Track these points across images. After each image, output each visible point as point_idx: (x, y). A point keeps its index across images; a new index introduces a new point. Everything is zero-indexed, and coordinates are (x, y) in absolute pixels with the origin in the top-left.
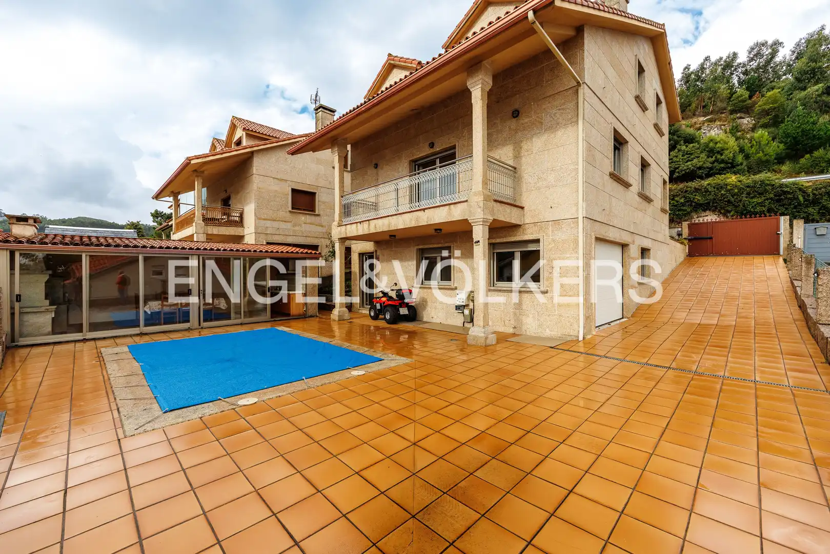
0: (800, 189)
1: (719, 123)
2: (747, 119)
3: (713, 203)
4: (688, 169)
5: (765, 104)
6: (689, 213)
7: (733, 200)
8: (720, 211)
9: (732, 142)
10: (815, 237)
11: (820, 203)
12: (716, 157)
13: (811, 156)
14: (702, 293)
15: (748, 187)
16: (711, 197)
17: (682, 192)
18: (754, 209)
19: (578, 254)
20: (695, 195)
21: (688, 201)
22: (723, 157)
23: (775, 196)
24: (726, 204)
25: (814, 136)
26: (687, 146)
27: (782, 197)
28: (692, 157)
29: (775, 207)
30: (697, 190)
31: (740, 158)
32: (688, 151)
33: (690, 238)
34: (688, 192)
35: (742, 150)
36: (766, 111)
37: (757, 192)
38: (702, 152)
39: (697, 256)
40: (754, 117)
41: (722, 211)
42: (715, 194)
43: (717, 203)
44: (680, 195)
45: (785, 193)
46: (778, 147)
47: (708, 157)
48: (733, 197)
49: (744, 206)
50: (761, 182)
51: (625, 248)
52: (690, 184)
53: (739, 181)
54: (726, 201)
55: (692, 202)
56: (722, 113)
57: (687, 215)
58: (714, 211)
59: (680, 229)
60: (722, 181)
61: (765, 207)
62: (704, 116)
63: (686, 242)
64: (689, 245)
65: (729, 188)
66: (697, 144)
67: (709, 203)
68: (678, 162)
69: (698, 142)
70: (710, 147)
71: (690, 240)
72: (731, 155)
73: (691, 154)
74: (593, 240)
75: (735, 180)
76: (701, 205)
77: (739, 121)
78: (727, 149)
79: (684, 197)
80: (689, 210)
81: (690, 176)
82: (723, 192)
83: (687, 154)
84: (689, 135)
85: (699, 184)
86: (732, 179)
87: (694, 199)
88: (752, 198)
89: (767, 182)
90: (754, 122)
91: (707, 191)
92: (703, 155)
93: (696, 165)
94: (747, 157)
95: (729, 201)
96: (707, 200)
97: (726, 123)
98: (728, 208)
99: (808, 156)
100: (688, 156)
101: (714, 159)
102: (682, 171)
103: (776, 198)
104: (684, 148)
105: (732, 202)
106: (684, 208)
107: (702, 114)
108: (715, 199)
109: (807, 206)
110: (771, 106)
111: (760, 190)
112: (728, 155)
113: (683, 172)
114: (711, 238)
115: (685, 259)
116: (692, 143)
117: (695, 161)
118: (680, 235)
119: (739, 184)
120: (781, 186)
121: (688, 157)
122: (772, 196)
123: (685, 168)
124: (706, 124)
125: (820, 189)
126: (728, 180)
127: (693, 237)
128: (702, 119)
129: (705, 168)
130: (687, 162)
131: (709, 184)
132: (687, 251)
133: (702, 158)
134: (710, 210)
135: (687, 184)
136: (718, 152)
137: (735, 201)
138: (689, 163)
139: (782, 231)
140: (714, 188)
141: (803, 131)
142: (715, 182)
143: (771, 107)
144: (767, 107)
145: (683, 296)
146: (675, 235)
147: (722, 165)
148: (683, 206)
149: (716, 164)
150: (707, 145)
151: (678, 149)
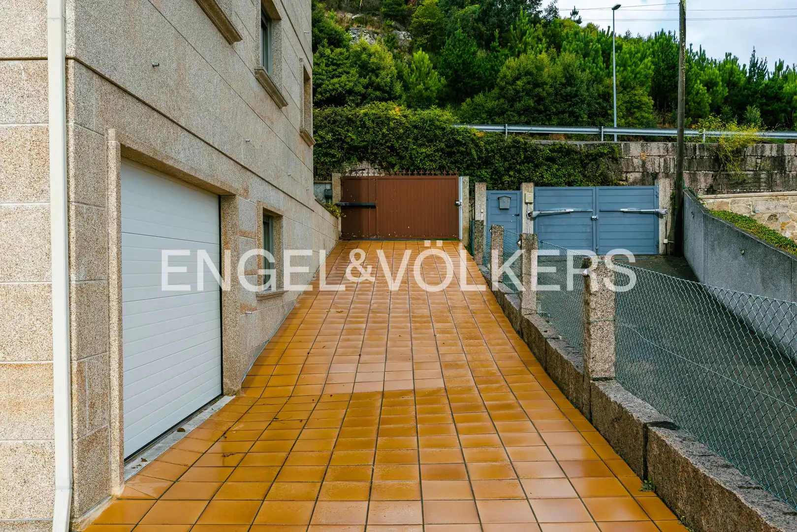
0: (472, 140)
1: (371, 29)
2: (403, 33)
3: (372, 148)
4: (333, 90)
5: (423, 16)
6: (340, 162)
7: (397, 145)
8: (380, 164)
9: (388, 59)
10: (498, 212)
11: (493, 164)
12: (370, 78)
13: (473, 102)
14: (373, 312)
15: (415, 127)
16: (368, 137)
17: (329, 122)
18: (423, 165)
19: (48, 201)
20: (348, 131)
21: (338, 140)
22: (378, 80)
23: (446, 146)
24: (388, 153)
25: (474, 74)
26: (332, 51)
27: (454, 149)
28: (340, 70)
29: (447, 163)
30: (350, 121)
31: (398, 87)
32: (334, 59)
33: (343, 204)
34: (337, 124)
35: (400, 77)
36: (424, 27)
37: (425, 137)
38: (351, 66)
39: (355, 239)
40: (411, 32)
41: (384, 164)
42: (374, 133)
43: (377, 148)
44: (326, 126)
45: (458, 142)
46: (440, 81)
47: (360, 76)
48: (397, 142)
49: (411, 158)
50: (430, 121)
51: (225, 205)
52: (340, 110)
53: (405, 116)
54: (388, 147)
55: (344, 142)
56: (374, 15)
57: (337, 164)
58: (373, 162)
59: (328, 187)
60: (383, 111)
61: (435, 162)
62: (354, 13)
63: (338, 211)
64: (342, 217)
65: (392, 124)
66: (345, 50)
67: (366, 147)
68: (320, 74)
69: (348, 48)
70: (363, 59)
71: (343, 208)
72: (389, 80)
73: (339, 65)
74: (113, 155)
75: (399, 114)
76: (356, 148)
77: (395, 32)
78: (384, 68)
79: (332, 131)
80: (339, 155)
81: (338, 99)
82: (384, 131)
83: (334, 65)
84: (336, 32)
85: (353, 113)
86: (396, 111)
87: (346, 137)
88: (420, 146)
89: (437, 123)
90: (410, 39)
91: (363, 125)
92: (353, 71)
93: (345, 85)
94: (406, 87)
95: (392, 148)
96: (364, 141)
97: (379, 31)
98: (390, 159)
99: (468, 100)
100: (334, 67)
101: (366, 81)
102: (326, 91)
103: (448, 150)
104: (328, 51)
105: (396, 150)
106: (332, 152)
107: (349, 8)
108: (374, 141)
109: (479, 168)
110: (429, 20)
111: (430, 135)
112: (384, 78)
113: (328, 95)
114: (374, 207)
115: (337, 245)
116: (339, 47)
117: (344, 78)
118: (328, 197)
119: (404, 120)
120: (453, 131)
121: (334, 70)
122: (443, 145)
123: (330, 87)
124: (355, 26)
125: (492, 143)
126: (390, 112)
127: (348, 203)
128: (349, 16)
129: (356, 93)
130: (332, 78)
131: (366, 114)
132: (340, 229)
133: (353, 75)
134: (368, 160)
135: (336, 109)
136: (373, 71)
137: (400, 149)
138: (335, 80)
139: (461, 201)
140: (373, 122)
141: (464, 63)
142: (374, 111)
143: (429, 22)
144: (425, 21)
145: (343, 320)
146: (321, 196)
147: (378, 93)
148: (330, 147)
149: (370, 90)
150: (357, 55)
151: (319, 53)
